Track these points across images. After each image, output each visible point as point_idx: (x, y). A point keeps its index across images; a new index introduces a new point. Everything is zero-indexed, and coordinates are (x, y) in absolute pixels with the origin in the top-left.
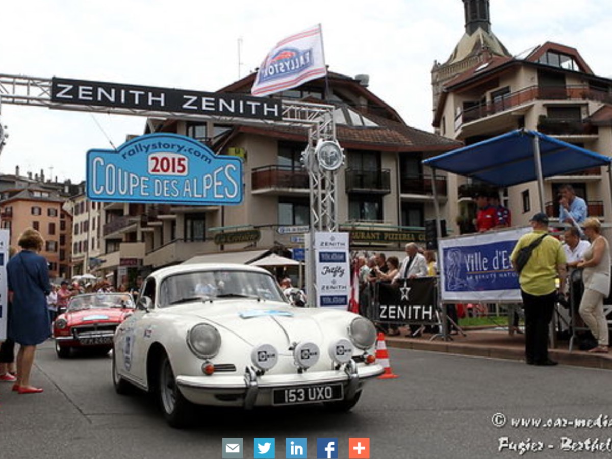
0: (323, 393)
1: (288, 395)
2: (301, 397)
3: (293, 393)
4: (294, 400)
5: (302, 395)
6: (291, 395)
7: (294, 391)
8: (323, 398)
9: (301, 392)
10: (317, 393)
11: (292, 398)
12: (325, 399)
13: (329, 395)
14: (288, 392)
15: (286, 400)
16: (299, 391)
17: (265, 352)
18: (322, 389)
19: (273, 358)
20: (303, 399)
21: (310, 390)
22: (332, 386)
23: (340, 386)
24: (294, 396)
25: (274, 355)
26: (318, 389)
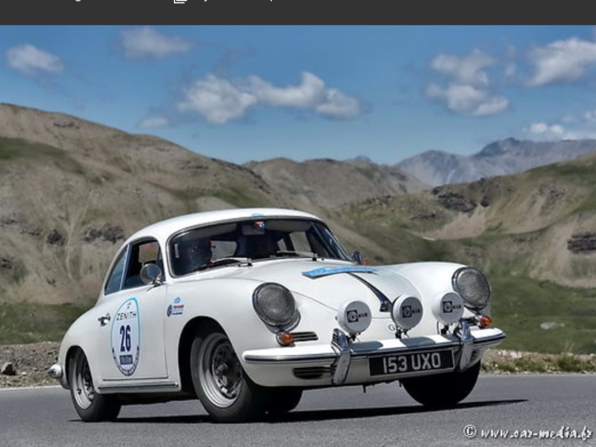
0: (430, 361)
1: (387, 364)
2: (403, 367)
3: (392, 361)
4: (395, 369)
5: (404, 363)
6: (391, 365)
7: (394, 358)
8: (429, 367)
9: (403, 360)
10: (422, 362)
11: (392, 367)
12: (433, 368)
13: (436, 363)
14: (387, 360)
15: (386, 371)
16: (400, 359)
17: (356, 311)
18: (428, 355)
19: (365, 318)
20: (405, 369)
21: (413, 357)
22: (439, 352)
23: (450, 351)
24: (394, 364)
25: (366, 315)
26: (423, 356)
